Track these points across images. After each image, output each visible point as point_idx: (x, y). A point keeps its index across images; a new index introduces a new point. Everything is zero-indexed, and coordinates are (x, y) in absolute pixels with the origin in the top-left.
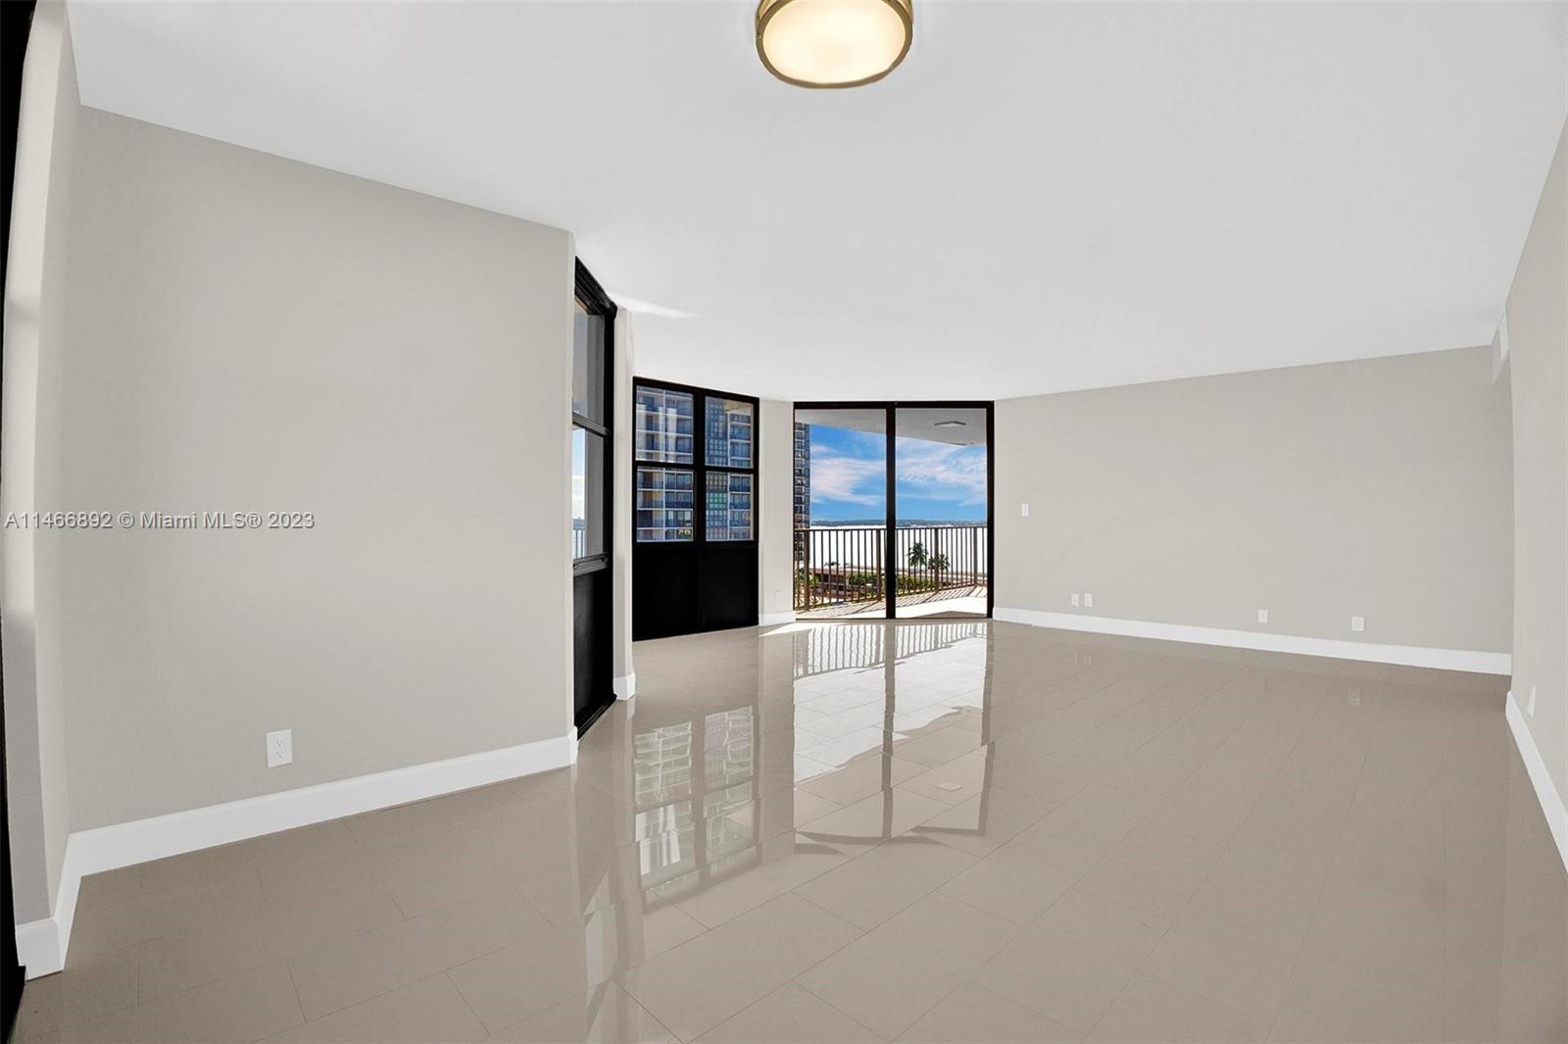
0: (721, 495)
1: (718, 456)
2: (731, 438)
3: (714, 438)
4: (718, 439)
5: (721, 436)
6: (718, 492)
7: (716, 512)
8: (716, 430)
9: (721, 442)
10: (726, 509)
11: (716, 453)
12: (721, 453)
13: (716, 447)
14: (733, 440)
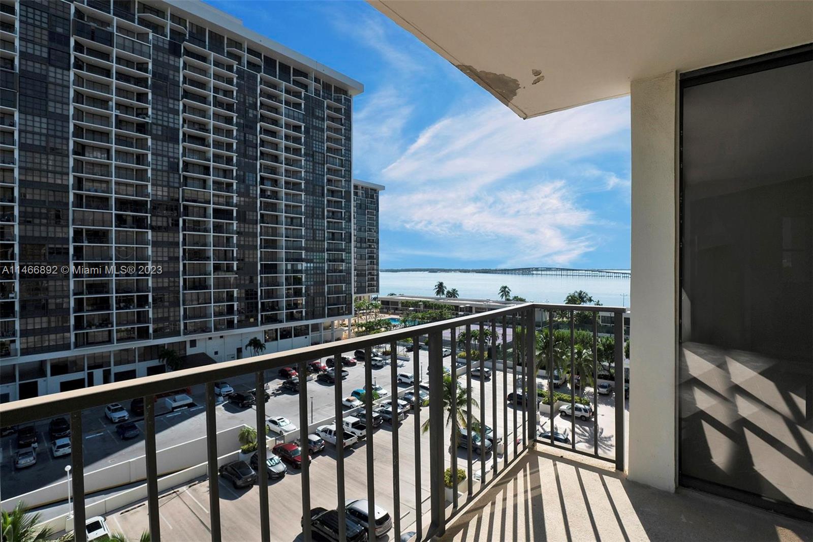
0: (321, 254)
1: (319, 230)
2: (327, 218)
3: (316, 218)
4: (319, 219)
5: (320, 217)
6: (319, 252)
7: (318, 264)
8: (317, 213)
9: (320, 221)
10: (324, 263)
11: (318, 227)
12: (320, 228)
13: (317, 224)
14: (329, 220)
